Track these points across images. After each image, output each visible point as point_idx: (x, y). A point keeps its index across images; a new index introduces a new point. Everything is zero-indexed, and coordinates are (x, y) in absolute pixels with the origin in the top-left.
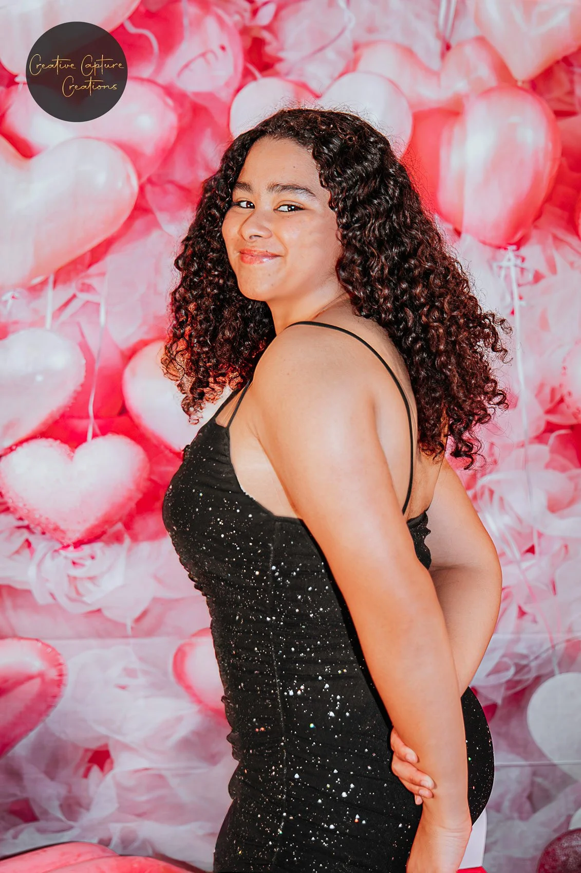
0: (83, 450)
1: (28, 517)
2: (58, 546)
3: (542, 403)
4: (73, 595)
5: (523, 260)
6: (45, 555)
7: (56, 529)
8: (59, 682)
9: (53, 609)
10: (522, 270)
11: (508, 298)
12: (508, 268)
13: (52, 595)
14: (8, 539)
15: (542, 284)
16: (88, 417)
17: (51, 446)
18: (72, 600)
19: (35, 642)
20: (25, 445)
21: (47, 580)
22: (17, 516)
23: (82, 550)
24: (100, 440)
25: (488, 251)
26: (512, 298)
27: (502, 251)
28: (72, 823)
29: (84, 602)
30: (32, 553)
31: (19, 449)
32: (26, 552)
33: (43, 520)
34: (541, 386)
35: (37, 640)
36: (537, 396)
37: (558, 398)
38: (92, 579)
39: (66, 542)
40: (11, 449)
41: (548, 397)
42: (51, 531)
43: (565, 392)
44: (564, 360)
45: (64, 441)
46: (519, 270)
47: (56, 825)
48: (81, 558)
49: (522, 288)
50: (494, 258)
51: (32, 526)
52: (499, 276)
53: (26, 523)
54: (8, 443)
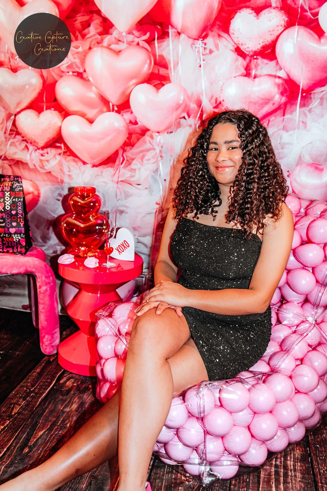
0: (43, 115)
1: (25, 137)
2: (36, 148)
3: (212, 104)
4: (41, 166)
5: (205, 44)
6: (32, 151)
7: (35, 142)
8: (39, 196)
9: (35, 170)
10: (205, 48)
11: (199, 60)
12: (199, 48)
13: (35, 166)
14: (20, 144)
15: (213, 54)
16: (43, 102)
17: (32, 112)
18: (41, 168)
19: (30, 181)
20: (24, 111)
21: (33, 160)
22: (22, 136)
23: (44, 150)
24: (49, 111)
25: (191, 41)
26: (200, 60)
27: (197, 41)
28: (45, 244)
29: (45, 169)
30: (28, 149)
31: (22, 112)
32: (26, 150)
33: (31, 139)
34: (212, 96)
35: (31, 181)
36: (210, 101)
37: (218, 102)
38: (48, 161)
39: (39, 147)
40: (19, 112)
41: (215, 102)
42: (33, 143)
43: (221, 100)
44: (222, 87)
45: (36, 110)
46: (203, 48)
47: (40, 244)
48: (44, 153)
49: (204, 56)
50: (193, 44)
51: (27, 140)
52: (195, 51)
53: (25, 139)
54: (18, 110)
